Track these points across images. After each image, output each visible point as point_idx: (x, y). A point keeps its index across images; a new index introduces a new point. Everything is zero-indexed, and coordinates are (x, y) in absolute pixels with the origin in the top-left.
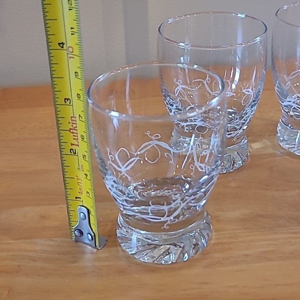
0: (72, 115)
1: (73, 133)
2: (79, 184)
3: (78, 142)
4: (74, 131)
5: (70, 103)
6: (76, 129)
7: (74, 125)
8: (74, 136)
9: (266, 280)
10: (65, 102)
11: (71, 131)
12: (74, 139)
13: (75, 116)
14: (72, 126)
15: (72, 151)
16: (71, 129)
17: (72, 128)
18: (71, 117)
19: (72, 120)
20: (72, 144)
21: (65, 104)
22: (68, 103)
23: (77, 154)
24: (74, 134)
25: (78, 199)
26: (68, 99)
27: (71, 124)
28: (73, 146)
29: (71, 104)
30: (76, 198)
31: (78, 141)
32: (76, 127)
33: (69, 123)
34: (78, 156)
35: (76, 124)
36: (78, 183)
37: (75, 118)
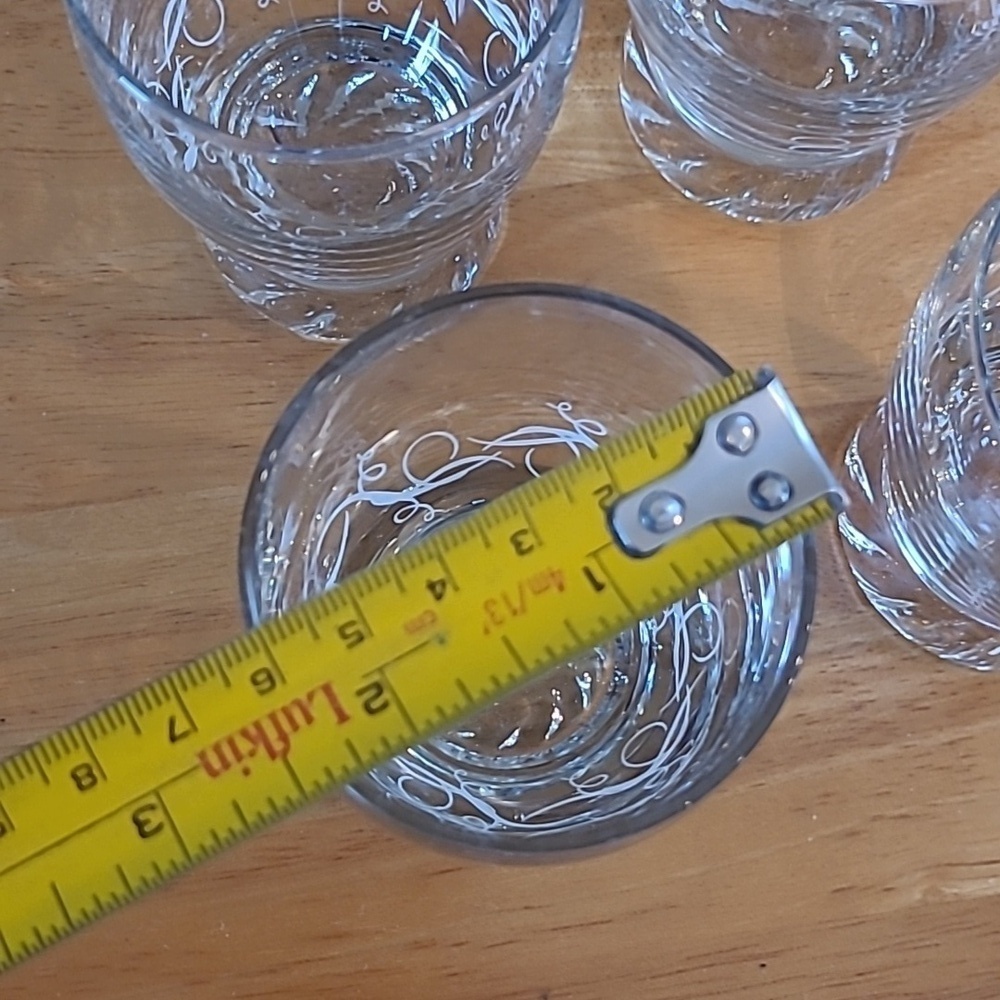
0: (202, 774)
1: (284, 737)
2: (516, 604)
3: (310, 696)
4: (272, 734)
5: (152, 807)
6: (253, 731)
7: (244, 746)
8: (295, 727)
9: (526, 908)
10: (159, 828)
11: (278, 746)
12: (309, 719)
13: (197, 761)
14: (252, 754)
15: (375, 705)
16: (272, 755)
17: (262, 751)
18: (213, 773)
19: (226, 765)
20: (343, 717)
21: (167, 829)
22: (155, 818)
23: (376, 678)
24: (286, 726)
25: (600, 577)
26: (139, 824)
27: (248, 762)
28: (348, 710)
29: (153, 800)
30: (599, 587)
31: (303, 697)
32: (245, 733)
33: (246, 772)
34: (381, 670)
35: (231, 742)
36: (515, 613)
37: (202, 755)
